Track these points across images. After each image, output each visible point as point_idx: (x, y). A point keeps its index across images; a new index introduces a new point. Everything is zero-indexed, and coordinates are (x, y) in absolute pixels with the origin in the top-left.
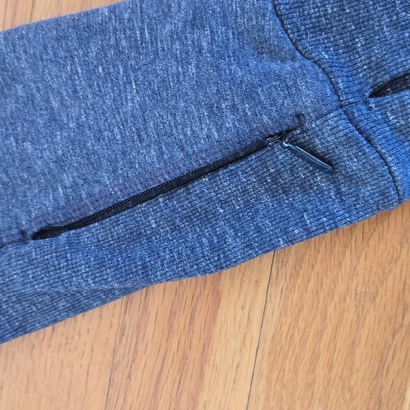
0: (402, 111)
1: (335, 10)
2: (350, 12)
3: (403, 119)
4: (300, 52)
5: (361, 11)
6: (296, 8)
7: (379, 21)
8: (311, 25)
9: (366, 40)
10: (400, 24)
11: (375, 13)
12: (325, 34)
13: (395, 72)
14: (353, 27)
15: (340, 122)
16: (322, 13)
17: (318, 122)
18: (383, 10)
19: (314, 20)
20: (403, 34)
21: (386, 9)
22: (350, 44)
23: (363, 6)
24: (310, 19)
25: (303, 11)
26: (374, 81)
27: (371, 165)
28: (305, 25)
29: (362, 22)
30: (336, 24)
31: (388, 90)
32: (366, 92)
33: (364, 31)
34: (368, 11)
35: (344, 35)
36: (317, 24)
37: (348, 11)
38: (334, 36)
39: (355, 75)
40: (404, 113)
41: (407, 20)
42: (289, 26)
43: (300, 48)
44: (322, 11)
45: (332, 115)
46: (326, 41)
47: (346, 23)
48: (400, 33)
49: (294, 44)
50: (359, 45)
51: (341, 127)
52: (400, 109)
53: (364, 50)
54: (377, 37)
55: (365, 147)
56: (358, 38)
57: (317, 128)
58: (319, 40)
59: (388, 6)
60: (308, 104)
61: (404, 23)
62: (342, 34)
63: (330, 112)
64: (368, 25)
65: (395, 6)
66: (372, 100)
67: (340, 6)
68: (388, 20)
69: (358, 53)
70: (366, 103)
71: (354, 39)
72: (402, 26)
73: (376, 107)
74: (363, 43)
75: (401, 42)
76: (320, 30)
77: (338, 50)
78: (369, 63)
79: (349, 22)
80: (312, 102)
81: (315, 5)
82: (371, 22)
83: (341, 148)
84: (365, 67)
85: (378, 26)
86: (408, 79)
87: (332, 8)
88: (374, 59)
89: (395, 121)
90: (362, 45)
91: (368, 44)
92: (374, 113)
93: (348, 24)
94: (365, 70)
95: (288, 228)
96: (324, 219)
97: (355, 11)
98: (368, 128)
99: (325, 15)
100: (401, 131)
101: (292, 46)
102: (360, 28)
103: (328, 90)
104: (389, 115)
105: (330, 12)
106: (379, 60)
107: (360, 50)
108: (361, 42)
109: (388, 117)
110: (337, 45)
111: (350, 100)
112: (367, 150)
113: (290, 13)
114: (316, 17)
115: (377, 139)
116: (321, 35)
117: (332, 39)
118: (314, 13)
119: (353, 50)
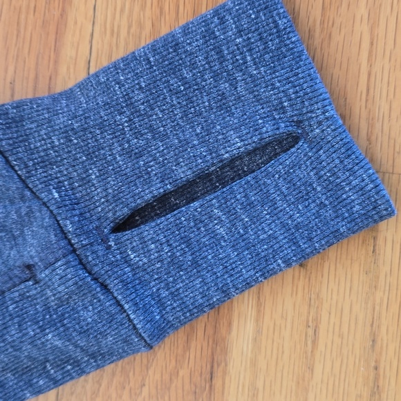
0: (143, 248)
1: (62, 141)
2: (78, 143)
3: (145, 257)
4: (31, 190)
5: (90, 141)
6: (20, 142)
7: (110, 150)
8: (39, 159)
9: (99, 171)
10: (134, 152)
11: (104, 142)
12: (57, 167)
13: (133, 205)
14: (84, 158)
15: (69, 270)
16: (49, 145)
17: (47, 272)
18: (113, 138)
19: (42, 154)
20: (138, 162)
21: (116, 137)
22: (84, 176)
23: (90, 136)
24: (38, 152)
25: (29, 144)
26: (114, 215)
27: (108, 313)
28: (32, 160)
29: (94, 152)
30: (65, 156)
31: (137, 218)
32: (105, 228)
33: (97, 161)
34: (96, 140)
35: (77, 167)
36: (46, 158)
37: (76, 141)
38: (67, 169)
39: (93, 210)
40: (146, 249)
41: (140, 147)
42: (15, 163)
43: (30, 186)
44: (50, 143)
45: (59, 263)
46: (59, 175)
47: (76, 154)
48: (135, 161)
49: (23, 181)
50: (93, 177)
51: (69, 276)
52: (141, 246)
53: (100, 182)
54: (111, 168)
55: (99, 295)
56: (91, 169)
57: (47, 279)
58: (50, 175)
59: (116, 134)
60: (33, 253)
61: (137, 151)
62: (74, 166)
63: (57, 260)
64: (99, 155)
65: (124, 134)
66: (112, 237)
67: (66, 137)
68: (119, 148)
69: (93, 185)
70: (105, 240)
71: (87, 171)
72: (136, 154)
73: (115, 244)
74: (98, 174)
75: (137, 171)
76: (50, 164)
77: (74, 183)
78: (106, 196)
79: (79, 153)
80: (37, 251)
81: (40, 138)
82: (102, 152)
83: (75, 297)
84: (103, 200)
85: (110, 155)
86: (155, 206)
87: (59, 140)
88: (110, 191)
89: (137, 259)
90: (97, 177)
91: (103, 175)
92: (112, 253)
93: (78, 156)
94: (103, 203)
95: (32, 380)
96: (69, 367)
97: (83, 141)
98: (103, 272)
99: (53, 147)
100: (145, 270)
101: (20, 185)
102: (92, 159)
103: (53, 237)
104: (130, 253)
105: (58, 143)
106: (116, 192)
107: (95, 182)
108: (95, 174)
109: (129, 255)
110: (71, 178)
111: (83, 242)
112: (102, 297)
113: (15, 148)
114: (45, 150)
115: (113, 284)
116: (53, 169)
117: (65, 173)
118: (42, 146)
119: (89, 182)
